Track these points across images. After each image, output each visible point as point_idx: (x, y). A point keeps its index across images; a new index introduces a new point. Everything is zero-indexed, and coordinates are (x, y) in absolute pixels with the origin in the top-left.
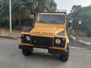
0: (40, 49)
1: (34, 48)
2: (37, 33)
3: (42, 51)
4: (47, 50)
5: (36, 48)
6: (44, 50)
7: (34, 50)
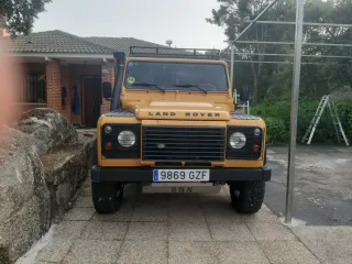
0: (179, 171)
1: (160, 171)
2: (165, 117)
3: (187, 179)
4: (207, 173)
5: (166, 171)
6: (196, 174)
7: (160, 179)
